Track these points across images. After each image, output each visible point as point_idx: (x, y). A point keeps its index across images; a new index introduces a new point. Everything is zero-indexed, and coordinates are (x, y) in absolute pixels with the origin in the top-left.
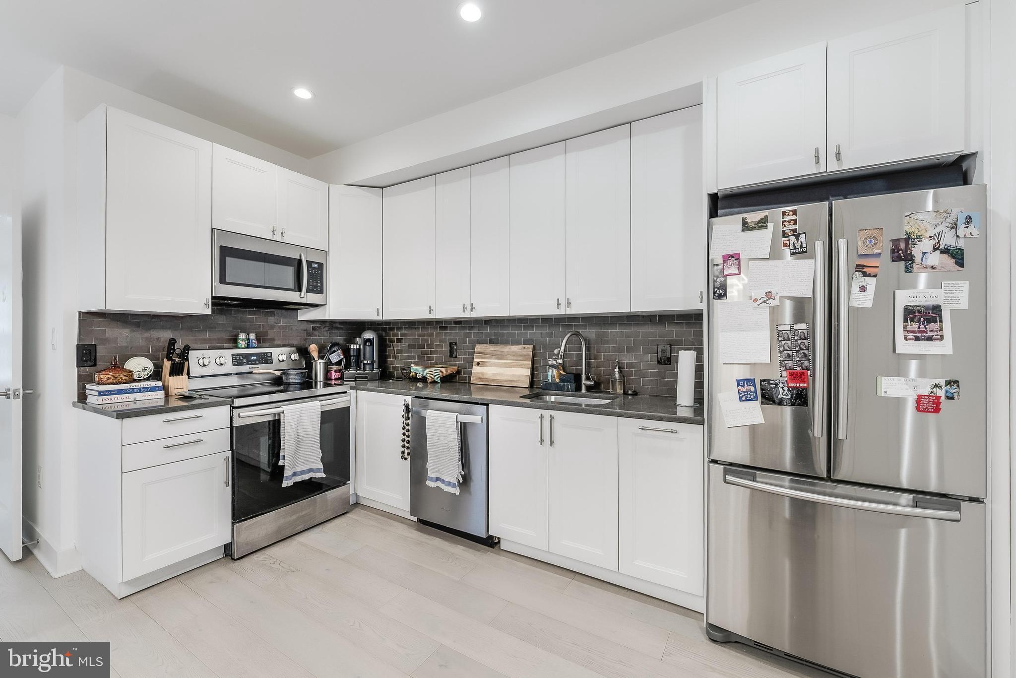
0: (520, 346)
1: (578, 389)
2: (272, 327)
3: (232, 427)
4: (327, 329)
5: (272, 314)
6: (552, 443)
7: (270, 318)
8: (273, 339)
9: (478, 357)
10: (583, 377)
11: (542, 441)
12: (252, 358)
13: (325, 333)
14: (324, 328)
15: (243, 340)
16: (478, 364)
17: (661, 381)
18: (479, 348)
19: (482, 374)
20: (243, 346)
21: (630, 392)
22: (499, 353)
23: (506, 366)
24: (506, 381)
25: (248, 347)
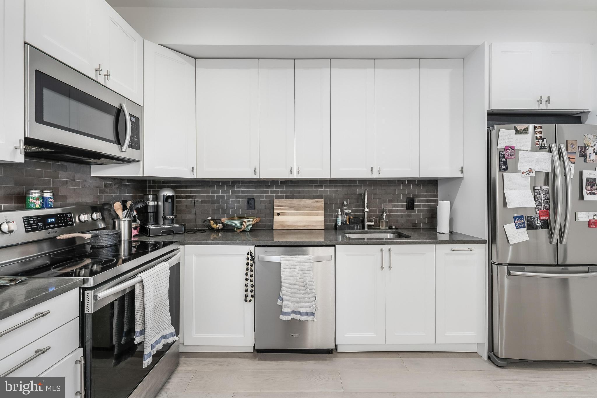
0: (314, 200)
1: (363, 228)
2: (64, 183)
3: (82, 315)
4: (117, 186)
5: (63, 168)
6: (390, 268)
7: (61, 173)
8: (65, 197)
9: (277, 209)
10: (366, 220)
11: (382, 268)
12: (50, 220)
13: (116, 190)
14: (115, 185)
15: (37, 199)
16: (278, 214)
17: (408, 220)
18: (277, 202)
19: (283, 222)
20: (37, 207)
21: (394, 227)
22: (296, 205)
23: (304, 214)
24: (305, 226)
25: (43, 206)
